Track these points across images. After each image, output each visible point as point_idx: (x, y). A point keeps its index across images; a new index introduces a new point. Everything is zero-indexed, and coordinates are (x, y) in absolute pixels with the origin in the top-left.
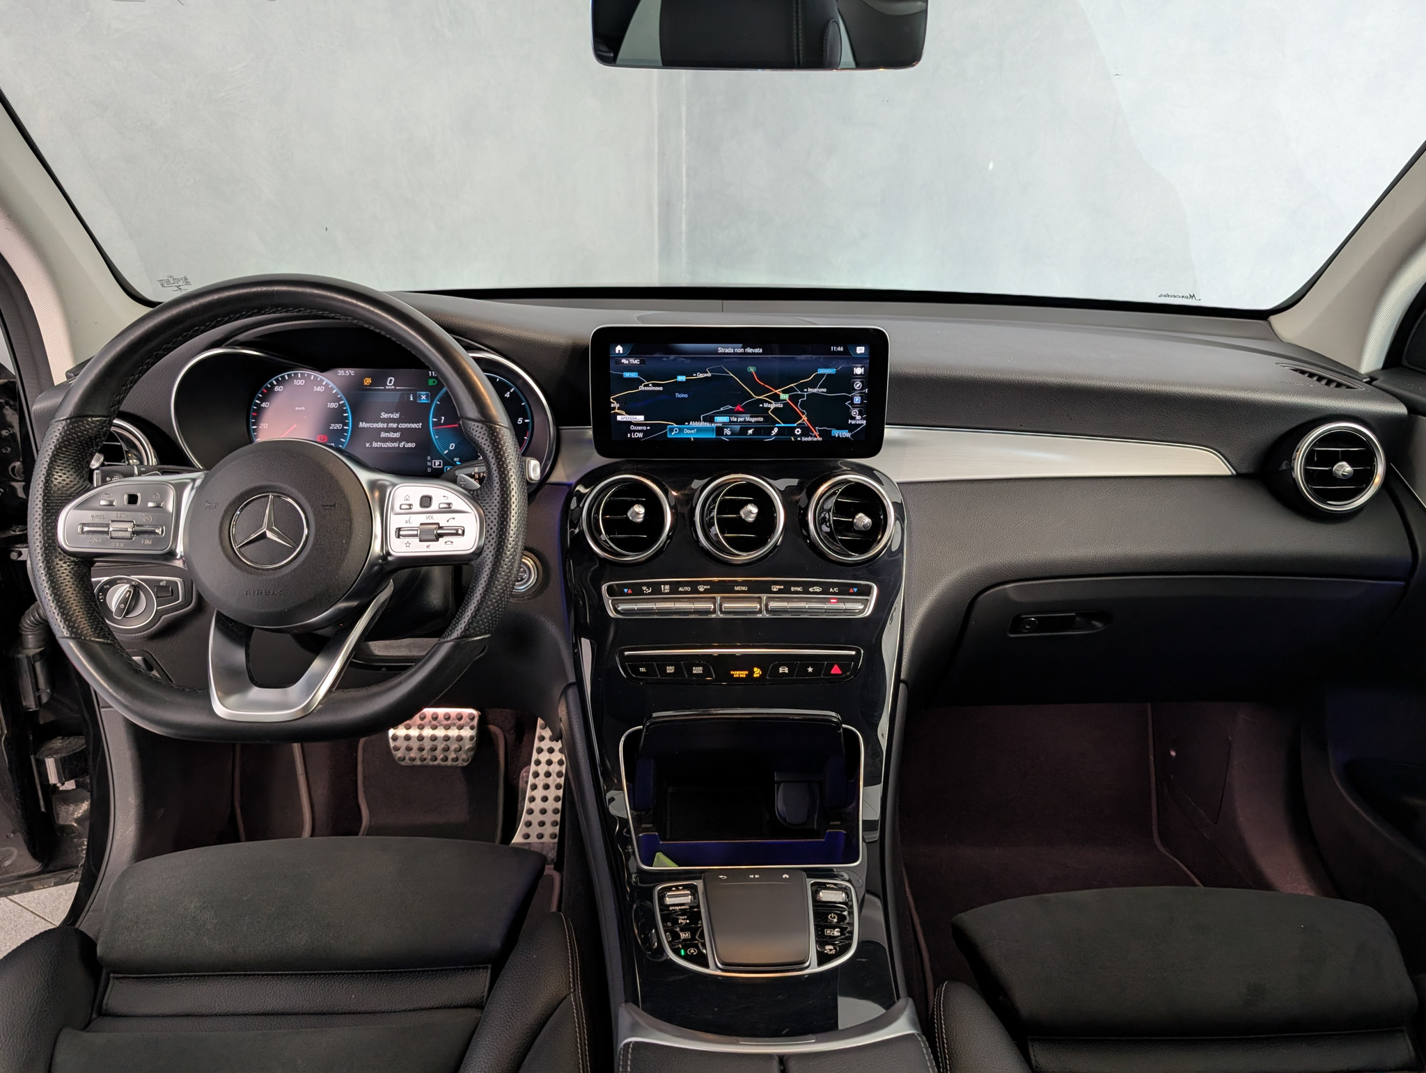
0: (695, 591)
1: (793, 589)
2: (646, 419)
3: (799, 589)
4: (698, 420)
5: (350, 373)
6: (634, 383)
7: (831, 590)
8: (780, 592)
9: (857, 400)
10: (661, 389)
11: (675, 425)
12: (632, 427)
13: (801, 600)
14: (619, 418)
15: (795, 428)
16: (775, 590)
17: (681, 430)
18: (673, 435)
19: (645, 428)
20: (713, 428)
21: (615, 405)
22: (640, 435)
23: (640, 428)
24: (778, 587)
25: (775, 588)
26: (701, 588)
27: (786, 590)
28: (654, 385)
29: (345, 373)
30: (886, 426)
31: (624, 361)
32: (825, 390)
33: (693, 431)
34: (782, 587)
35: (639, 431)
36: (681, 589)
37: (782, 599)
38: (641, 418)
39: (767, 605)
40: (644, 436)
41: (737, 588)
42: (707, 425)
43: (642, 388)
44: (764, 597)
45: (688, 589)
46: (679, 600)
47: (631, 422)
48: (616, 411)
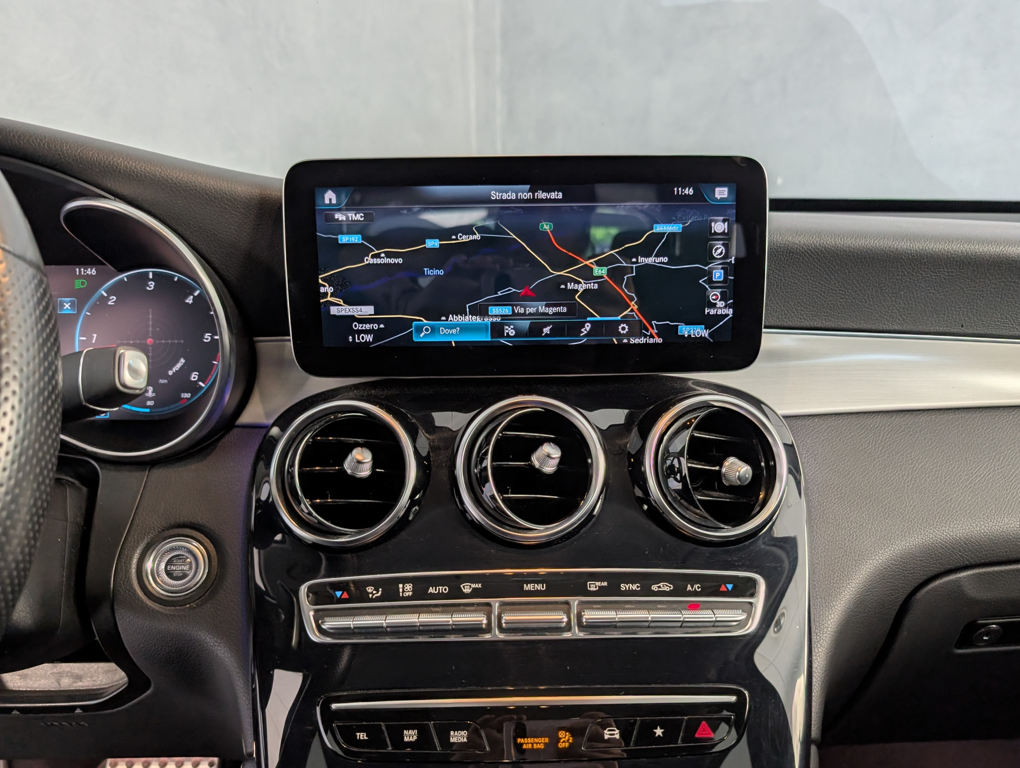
0: (456, 593)
1: (623, 587)
2: (377, 312)
3: (634, 587)
4: (463, 312)
6: (358, 251)
7: (689, 588)
8: (601, 592)
9: (718, 275)
10: (400, 261)
11: (425, 321)
12: (357, 326)
13: (639, 606)
14: (334, 310)
15: (619, 323)
16: (593, 589)
17: (435, 329)
18: (421, 337)
19: (376, 326)
20: (486, 325)
21: (327, 289)
22: (369, 338)
23: (368, 326)
24: (598, 584)
25: (593, 586)
26: (467, 589)
27: (613, 589)
28: (389, 255)
31: (339, 216)
32: (665, 260)
33: (454, 331)
34: (605, 584)
35: (366, 332)
36: (431, 590)
37: (605, 606)
38: (368, 310)
39: (579, 616)
40: (375, 340)
41: (528, 587)
42: (476, 320)
43: (369, 260)
44: (575, 601)
45: (444, 589)
46: (427, 609)
47: (353, 316)
48: (329, 299)
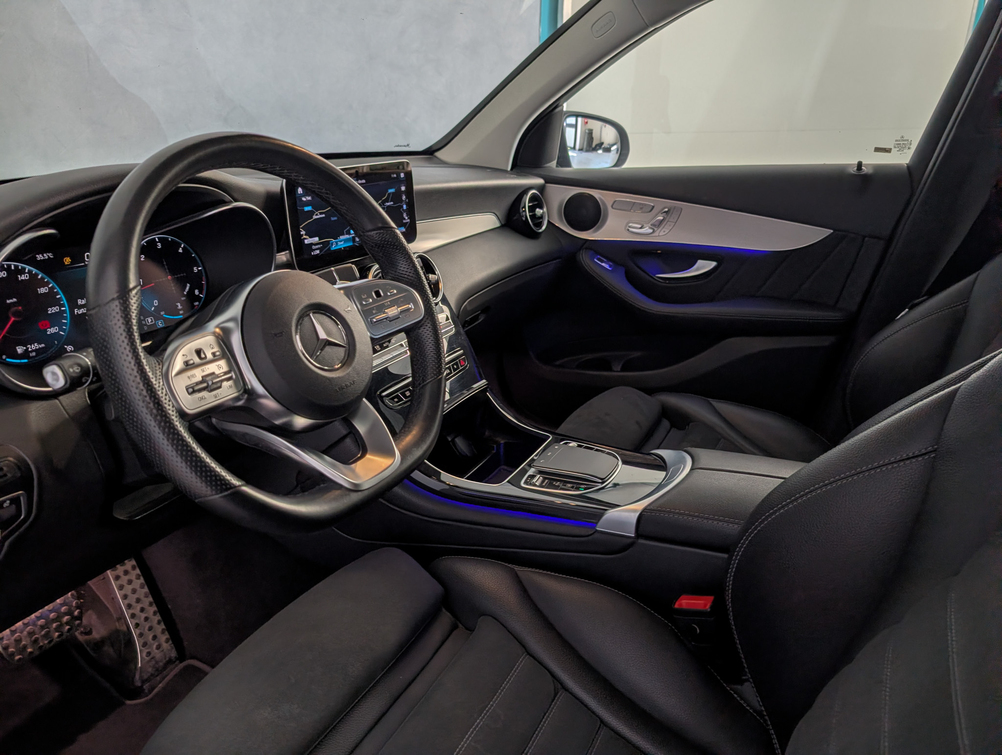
2: (320, 240)
4: (343, 234)
5: (48, 256)
6: (311, 213)
9: (405, 207)
10: (324, 216)
11: (334, 241)
12: (314, 247)
14: (306, 242)
17: (337, 243)
18: (334, 248)
19: (319, 246)
20: (351, 238)
21: (303, 232)
22: (318, 252)
23: (317, 247)
28: (321, 213)
29: (44, 257)
30: (417, 222)
31: (304, 199)
32: (392, 203)
33: (342, 243)
35: (317, 249)
38: (316, 239)
40: (320, 252)
42: (347, 236)
43: (315, 217)
47: (312, 243)
48: (304, 237)
